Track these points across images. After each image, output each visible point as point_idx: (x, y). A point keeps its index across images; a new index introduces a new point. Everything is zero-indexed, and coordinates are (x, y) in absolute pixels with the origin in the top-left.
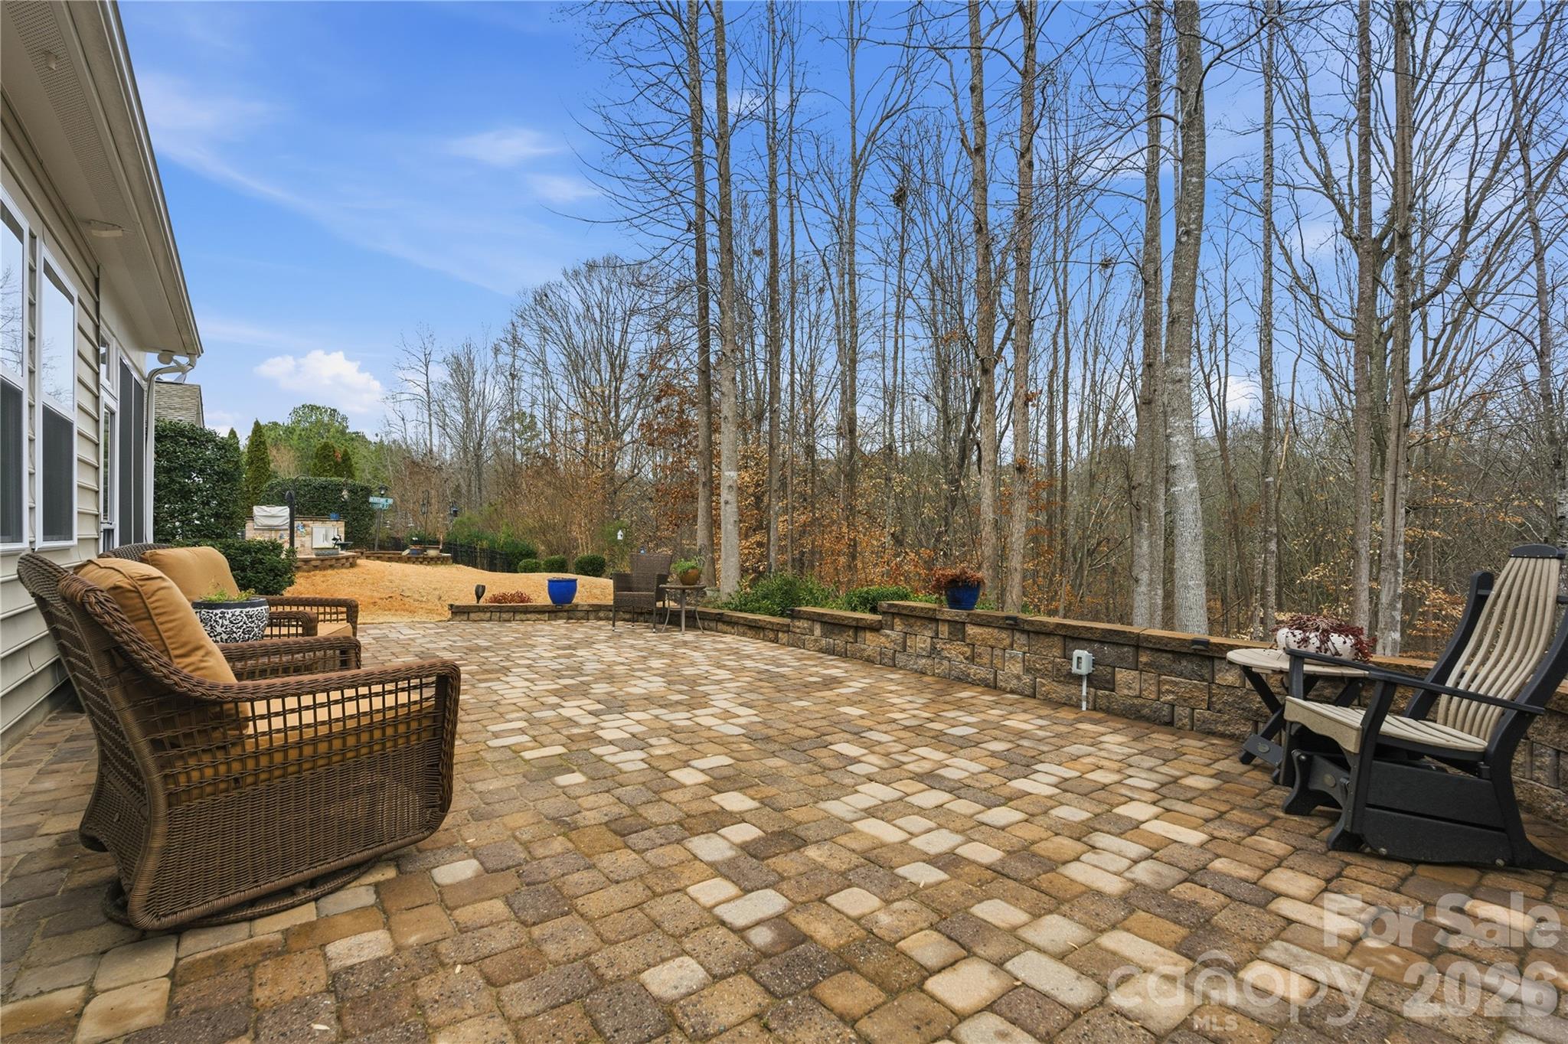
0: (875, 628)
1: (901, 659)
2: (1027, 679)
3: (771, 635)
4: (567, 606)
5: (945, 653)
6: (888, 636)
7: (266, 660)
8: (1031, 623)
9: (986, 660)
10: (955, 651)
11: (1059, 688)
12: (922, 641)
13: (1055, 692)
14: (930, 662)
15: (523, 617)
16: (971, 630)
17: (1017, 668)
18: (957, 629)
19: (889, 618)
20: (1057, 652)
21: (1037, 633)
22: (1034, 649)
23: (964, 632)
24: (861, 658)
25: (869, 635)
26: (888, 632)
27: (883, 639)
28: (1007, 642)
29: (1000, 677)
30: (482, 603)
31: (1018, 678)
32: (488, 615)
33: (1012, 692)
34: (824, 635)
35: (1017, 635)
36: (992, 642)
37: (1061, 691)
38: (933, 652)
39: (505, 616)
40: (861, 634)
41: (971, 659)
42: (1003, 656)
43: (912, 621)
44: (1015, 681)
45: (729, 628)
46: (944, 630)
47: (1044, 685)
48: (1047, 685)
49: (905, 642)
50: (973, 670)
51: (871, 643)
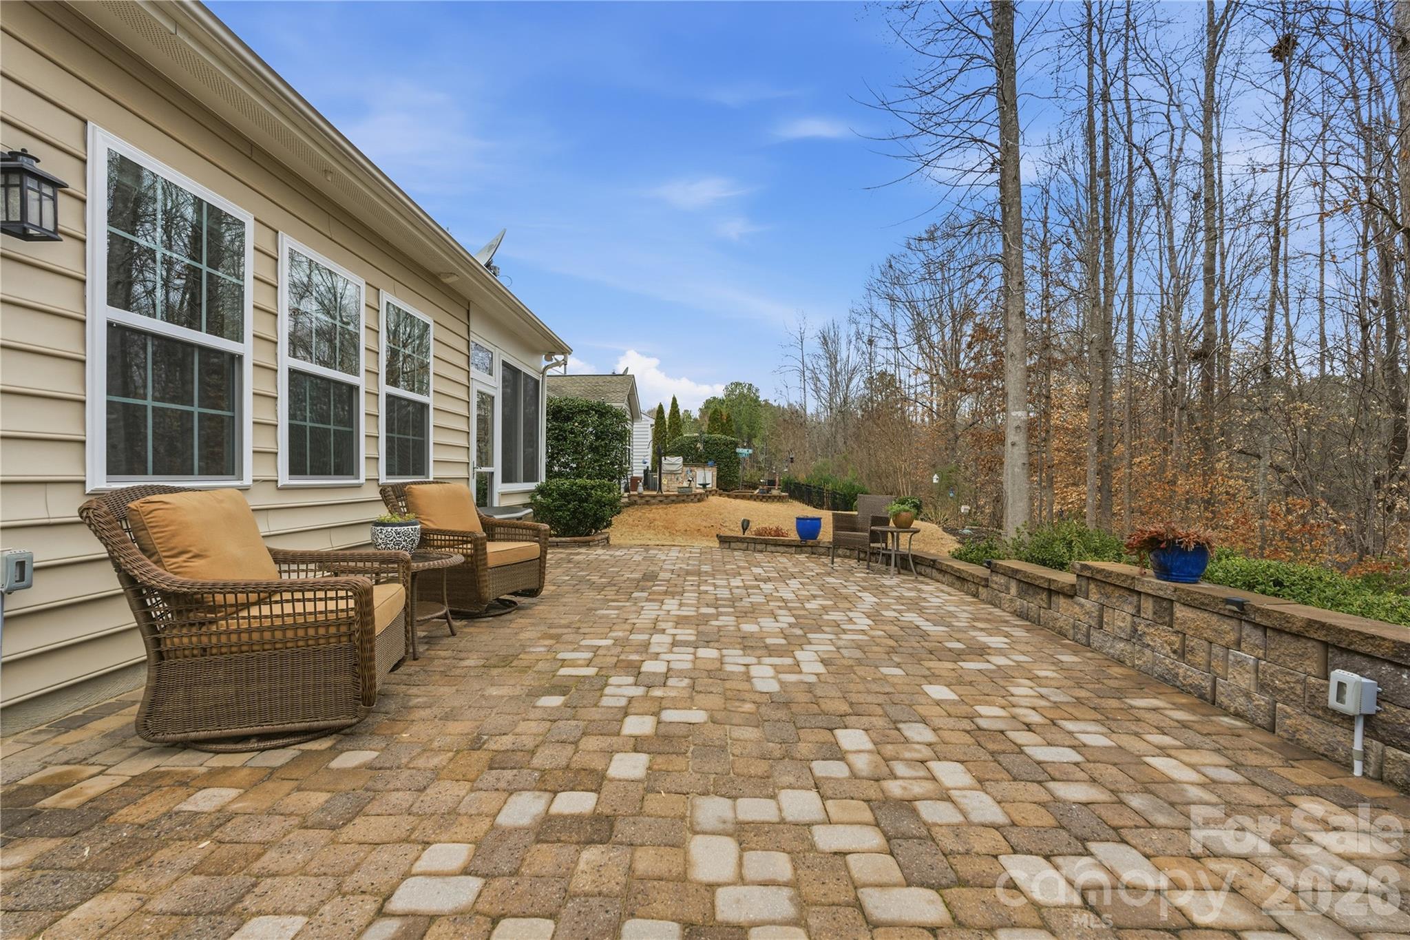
0: (1070, 593)
1: (1096, 637)
2: (1261, 700)
3: (973, 588)
4: (810, 542)
5: (1147, 640)
6: (1082, 606)
7: (353, 564)
8: (1267, 614)
9: (1201, 658)
10: (1160, 639)
11: (1316, 727)
12: (1120, 619)
13: (1308, 731)
14: (1128, 648)
15: (773, 548)
16: (1180, 612)
17: (1245, 681)
18: (1164, 607)
19: (1084, 583)
20: (1312, 666)
21: (1279, 631)
22: (1273, 655)
23: (1172, 614)
24: (1053, 629)
25: (1062, 601)
26: (1083, 600)
27: (1077, 609)
28: (1232, 637)
29: (1220, 689)
30: (748, 534)
31: (1247, 695)
32: (746, 545)
33: (1237, 715)
34: (1020, 595)
35: (1247, 629)
36: (1208, 634)
37: (1317, 733)
38: (1134, 635)
39: (759, 547)
40: (1054, 598)
41: (1182, 653)
42: (1226, 658)
43: (1109, 589)
44: (1242, 700)
45: (939, 576)
46: (1148, 606)
47: (1289, 716)
48: (1293, 718)
49: (1101, 617)
50: (1183, 669)
51: (1064, 611)
